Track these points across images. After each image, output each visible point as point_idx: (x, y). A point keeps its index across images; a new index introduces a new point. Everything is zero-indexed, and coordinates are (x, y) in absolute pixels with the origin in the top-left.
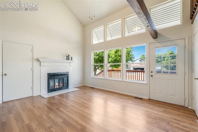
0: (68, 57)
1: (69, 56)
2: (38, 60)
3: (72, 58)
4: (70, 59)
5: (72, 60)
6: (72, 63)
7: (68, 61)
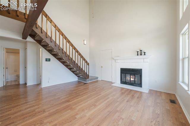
0: (140, 52)
3: (145, 53)
4: (143, 54)
5: (145, 55)
6: (147, 58)
7: (139, 56)
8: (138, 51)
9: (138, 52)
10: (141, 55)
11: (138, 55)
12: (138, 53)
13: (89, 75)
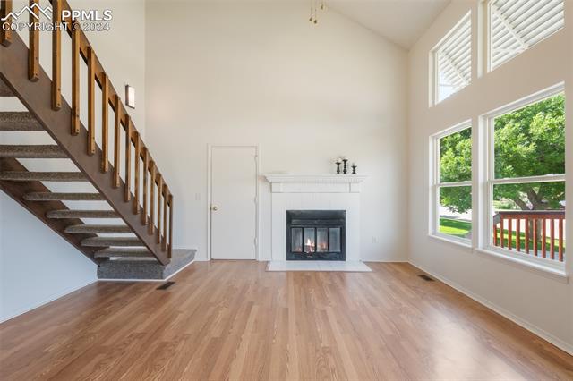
0: (342, 165)
1: (345, 161)
2: (265, 179)
3: (354, 167)
4: (350, 170)
5: (354, 173)
6: (357, 182)
7: (342, 176)
8: (340, 161)
9: (338, 164)
10: (345, 172)
11: (338, 172)
12: (338, 168)
13: (174, 247)
